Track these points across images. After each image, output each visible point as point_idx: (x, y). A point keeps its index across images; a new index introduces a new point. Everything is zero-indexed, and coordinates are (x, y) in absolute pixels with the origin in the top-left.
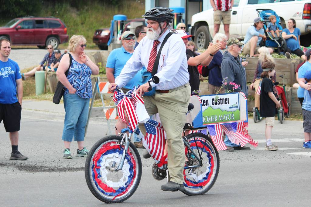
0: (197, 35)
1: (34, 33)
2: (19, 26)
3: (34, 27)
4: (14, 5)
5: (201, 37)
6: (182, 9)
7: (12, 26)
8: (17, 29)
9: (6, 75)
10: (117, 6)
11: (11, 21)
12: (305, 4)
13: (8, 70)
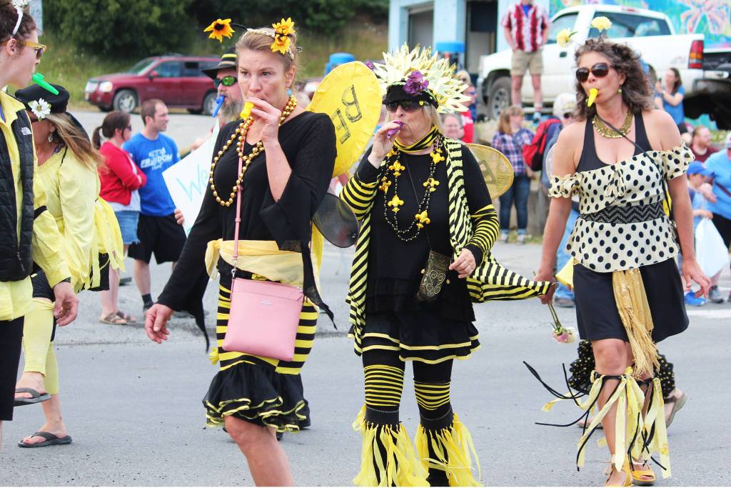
0: (493, 94)
1: (183, 85)
2: (155, 73)
3: (182, 75)
4: (145, 34)
5: (500, 97)
6: (458, 46)
7: (142, 73)
8: (151, 79)
9: (158, 164)
10: (333, 37)
11: (141, 63)
12: (694, 42)
13: (160, 155)
